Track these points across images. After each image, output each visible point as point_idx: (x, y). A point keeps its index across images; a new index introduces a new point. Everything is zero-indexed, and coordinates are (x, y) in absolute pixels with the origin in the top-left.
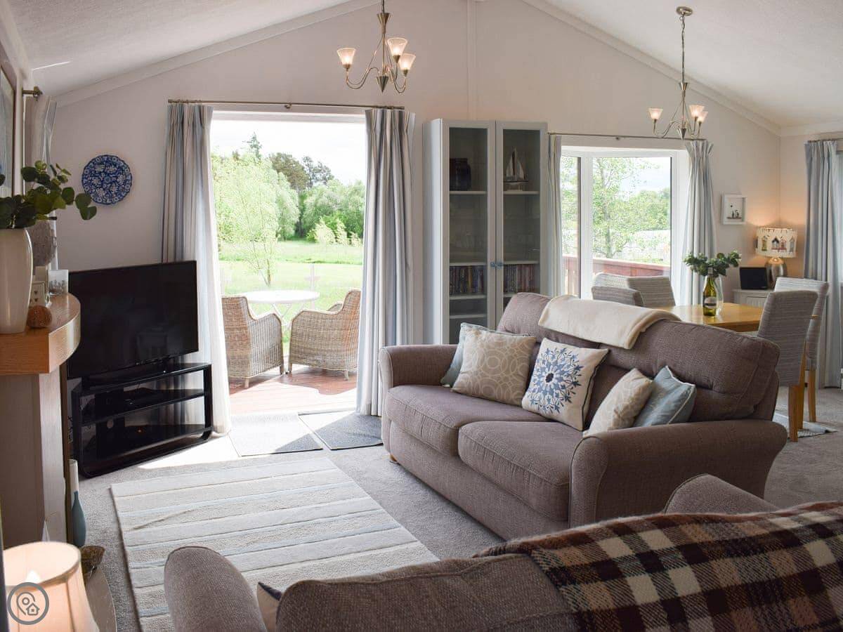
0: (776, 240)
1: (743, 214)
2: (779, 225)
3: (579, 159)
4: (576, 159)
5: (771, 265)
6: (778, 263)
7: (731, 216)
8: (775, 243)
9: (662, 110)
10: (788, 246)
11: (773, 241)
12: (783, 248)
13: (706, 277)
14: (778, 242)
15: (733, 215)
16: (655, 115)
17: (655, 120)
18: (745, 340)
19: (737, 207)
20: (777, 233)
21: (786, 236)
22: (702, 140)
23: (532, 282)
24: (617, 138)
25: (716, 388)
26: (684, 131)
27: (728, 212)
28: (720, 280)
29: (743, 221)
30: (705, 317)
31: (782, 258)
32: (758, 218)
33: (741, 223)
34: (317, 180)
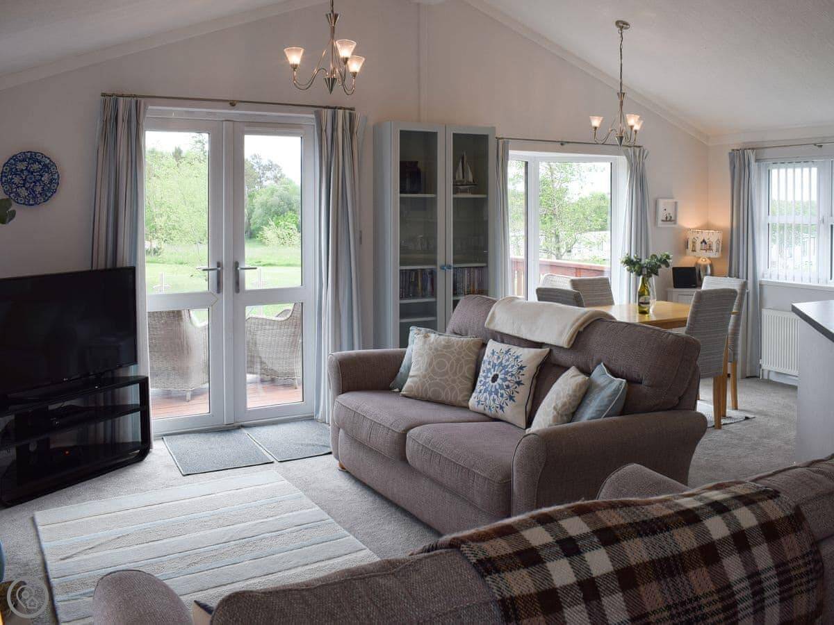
0: (704, 241)
1: (676, 216)
2: (708, 227)
3: (527, 163)
4: (524, 163)
5: (700, 265)
6: (705, 263)
7: (664, 219)
8: (703, 244)
9: (601, 118)
10: (714, 248)
11: (701, 243)
12: (710, 249)
13: (641, 277)
14: (706, 243)
15: (667, 218)
16: (596, 122)
17: (596, 128)
18: (671, 336)
19: (670, 211)
20: (706, 235)
21: (713, 237)
22: (639, 147)
23: (480, 284)
24: (562, 144)
25: (645, 382)
26: (621, 138)
27: (662, 215)
28: (653, 280)
29: (675, 223)
30: (641, 315)
31: (709, 258)
32: (689, 221)
33: (673, 226)
34: (268, 179)
